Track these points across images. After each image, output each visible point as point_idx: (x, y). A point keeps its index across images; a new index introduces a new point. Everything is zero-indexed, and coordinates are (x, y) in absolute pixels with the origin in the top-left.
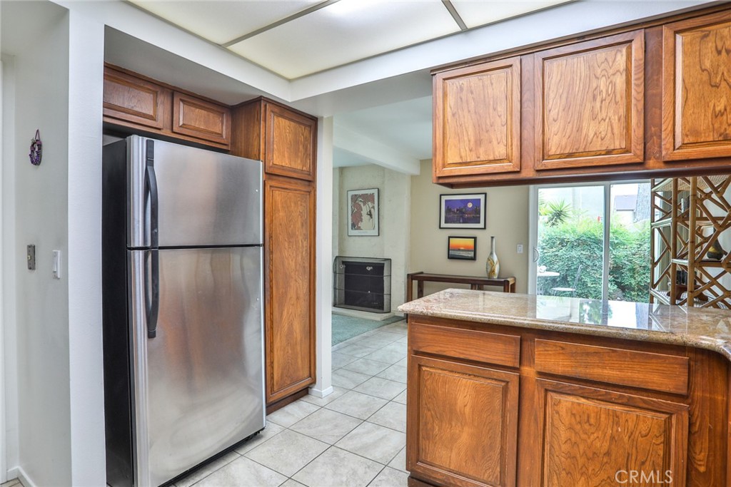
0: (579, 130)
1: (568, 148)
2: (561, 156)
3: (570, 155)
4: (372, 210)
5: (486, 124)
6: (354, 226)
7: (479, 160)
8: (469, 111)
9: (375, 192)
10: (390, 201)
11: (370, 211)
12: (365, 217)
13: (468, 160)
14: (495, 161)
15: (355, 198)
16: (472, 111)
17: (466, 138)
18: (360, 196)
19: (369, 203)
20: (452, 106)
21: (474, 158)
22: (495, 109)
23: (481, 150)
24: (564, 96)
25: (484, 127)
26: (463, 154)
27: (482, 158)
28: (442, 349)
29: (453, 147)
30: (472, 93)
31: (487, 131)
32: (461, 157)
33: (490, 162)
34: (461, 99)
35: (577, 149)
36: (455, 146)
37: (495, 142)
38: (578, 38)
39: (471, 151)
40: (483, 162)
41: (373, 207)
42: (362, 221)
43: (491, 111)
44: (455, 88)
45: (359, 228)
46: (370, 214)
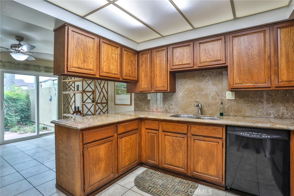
0: (110, 66)
1: (107, 71)
2: (106, 73)
3: (108, 73)
5: (87, 56)
7: (84, 68)
8: (81, 49)
13: (81, 67)
14: (89, 70)
16: (82, 49)
17: (80, 58)
20: (75, 44)
21: (83, 67)
22: (90, 51)
23: (85, 65)
24: (107, 55)
25: (86, 56)
26: (79, 64)
27: (86, 67)
28: (95, 138)
29: (75, 60)
30: (82, 42)
31: (87, 58)
32: (78, 65)
33: (88, 69)
34: (79, 42)
35: (109, 72)
36: (76, 60)
37: (89, 63)
38: (109, 40)
39: (82, 64)
40: (85, 69)
43: (89, 52)
44: (76, 37)
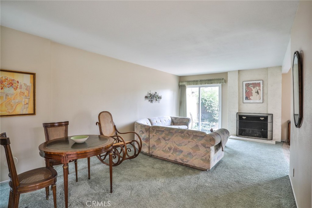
4: (259, 91)
6: (247, 98)
9: (261, 82)
10: (272, 86)
11: (257, 91)
12: (254, 94)
15: (248, 85)
18: (251, 84)
19: (257, 87)
41: (260, 89)
42: (252, 95)
45: (250, 99)
46: (258, 93)
